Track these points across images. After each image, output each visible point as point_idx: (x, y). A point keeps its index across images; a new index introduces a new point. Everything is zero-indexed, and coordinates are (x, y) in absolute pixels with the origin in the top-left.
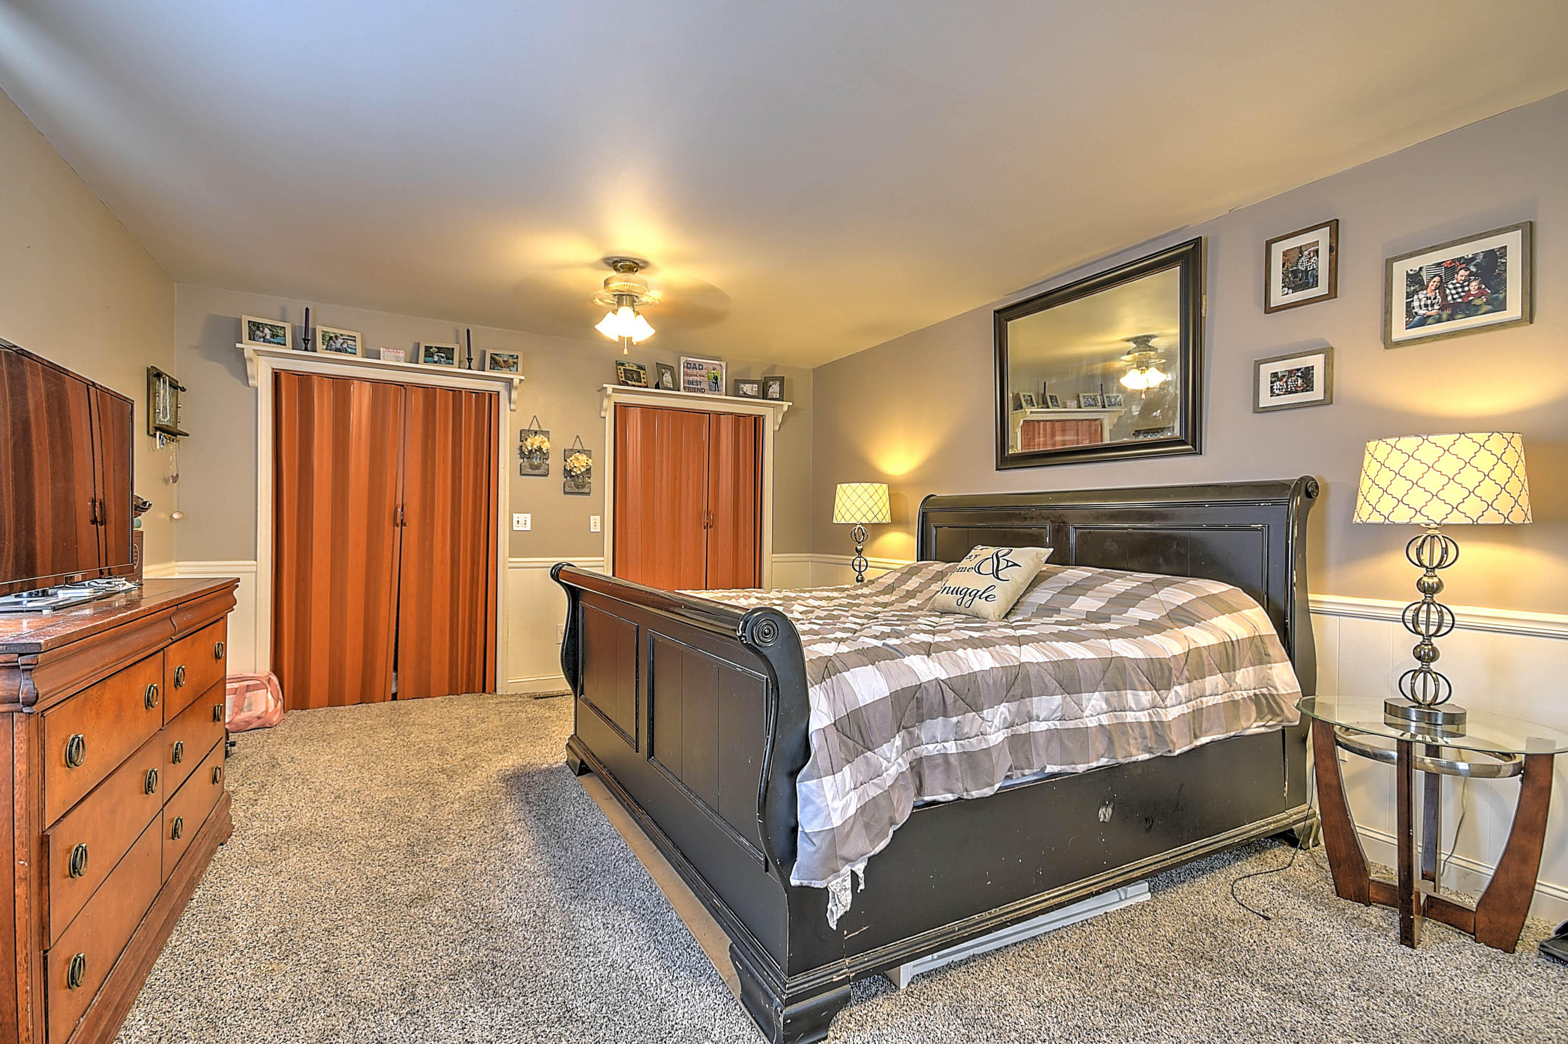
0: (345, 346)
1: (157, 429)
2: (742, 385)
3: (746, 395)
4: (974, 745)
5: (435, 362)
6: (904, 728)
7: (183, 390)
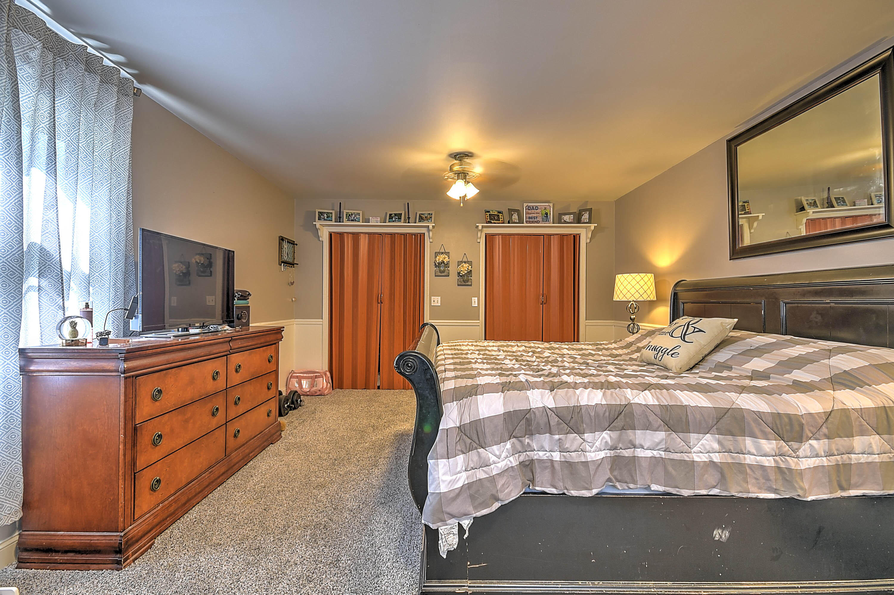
0: (355, 218)
1: (282, 262)
2: (563, 216)
3: (565, 222)
5: (394, 221)
6: (514, 437)
7: (296, 245)
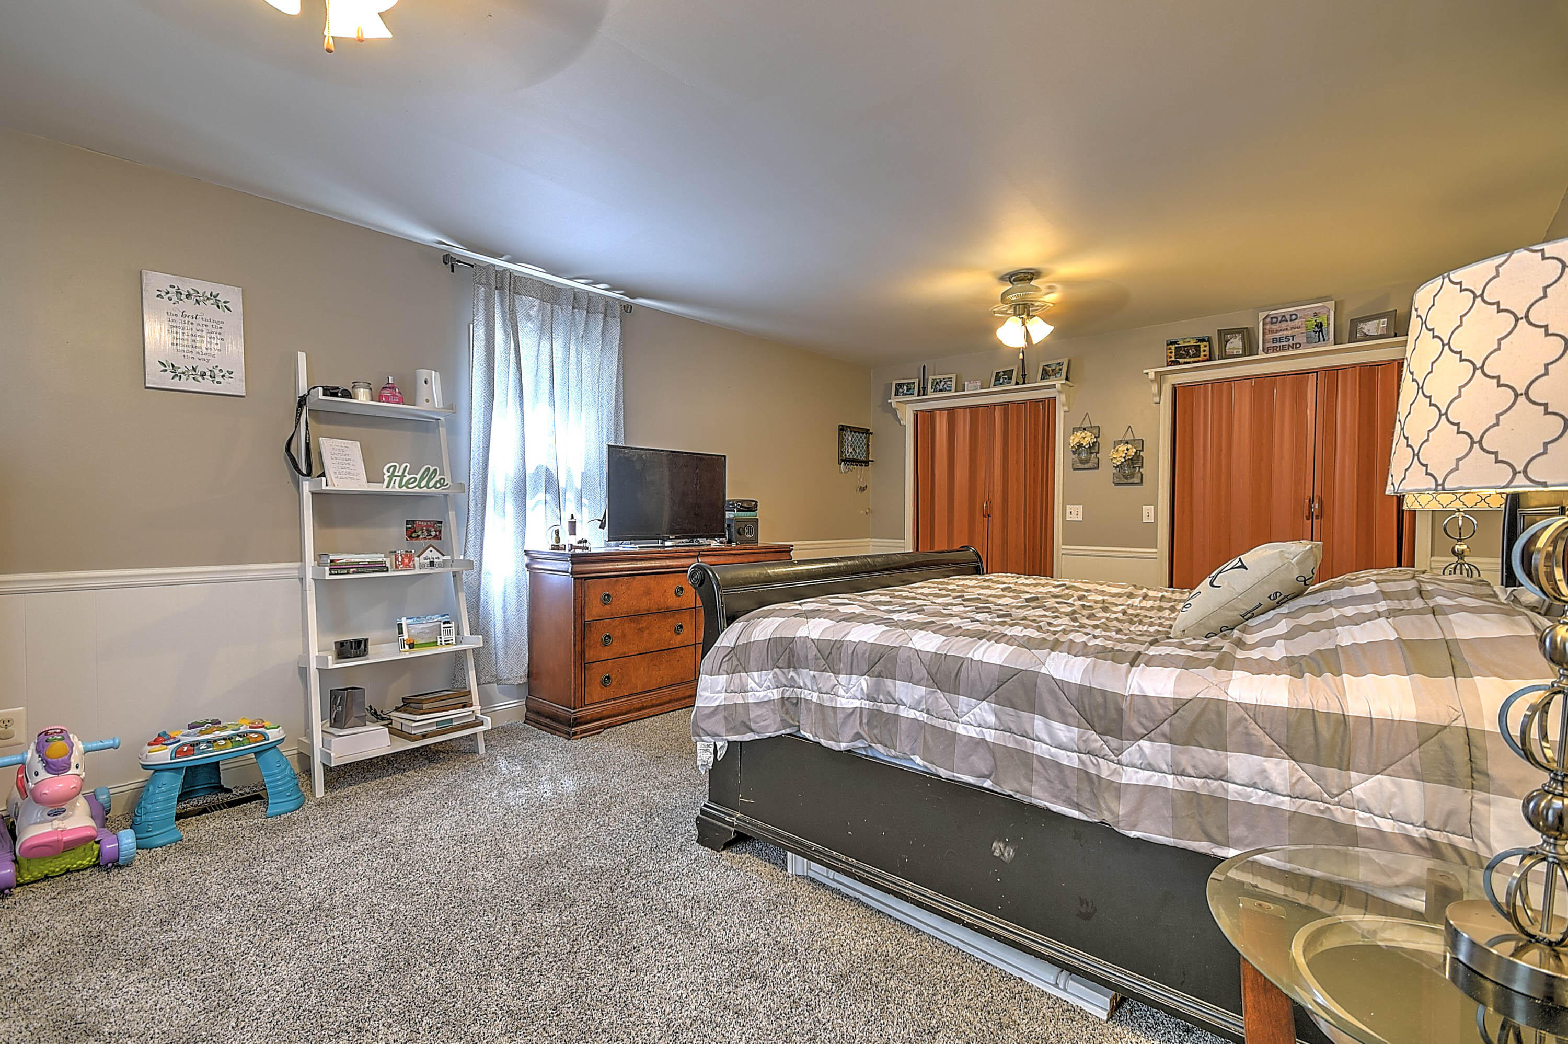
0: (945, 386)
1: (843, 460)
2: (1362, 325)
3: (1367, 337)
4: (827, 701)
6: (778, 667)
